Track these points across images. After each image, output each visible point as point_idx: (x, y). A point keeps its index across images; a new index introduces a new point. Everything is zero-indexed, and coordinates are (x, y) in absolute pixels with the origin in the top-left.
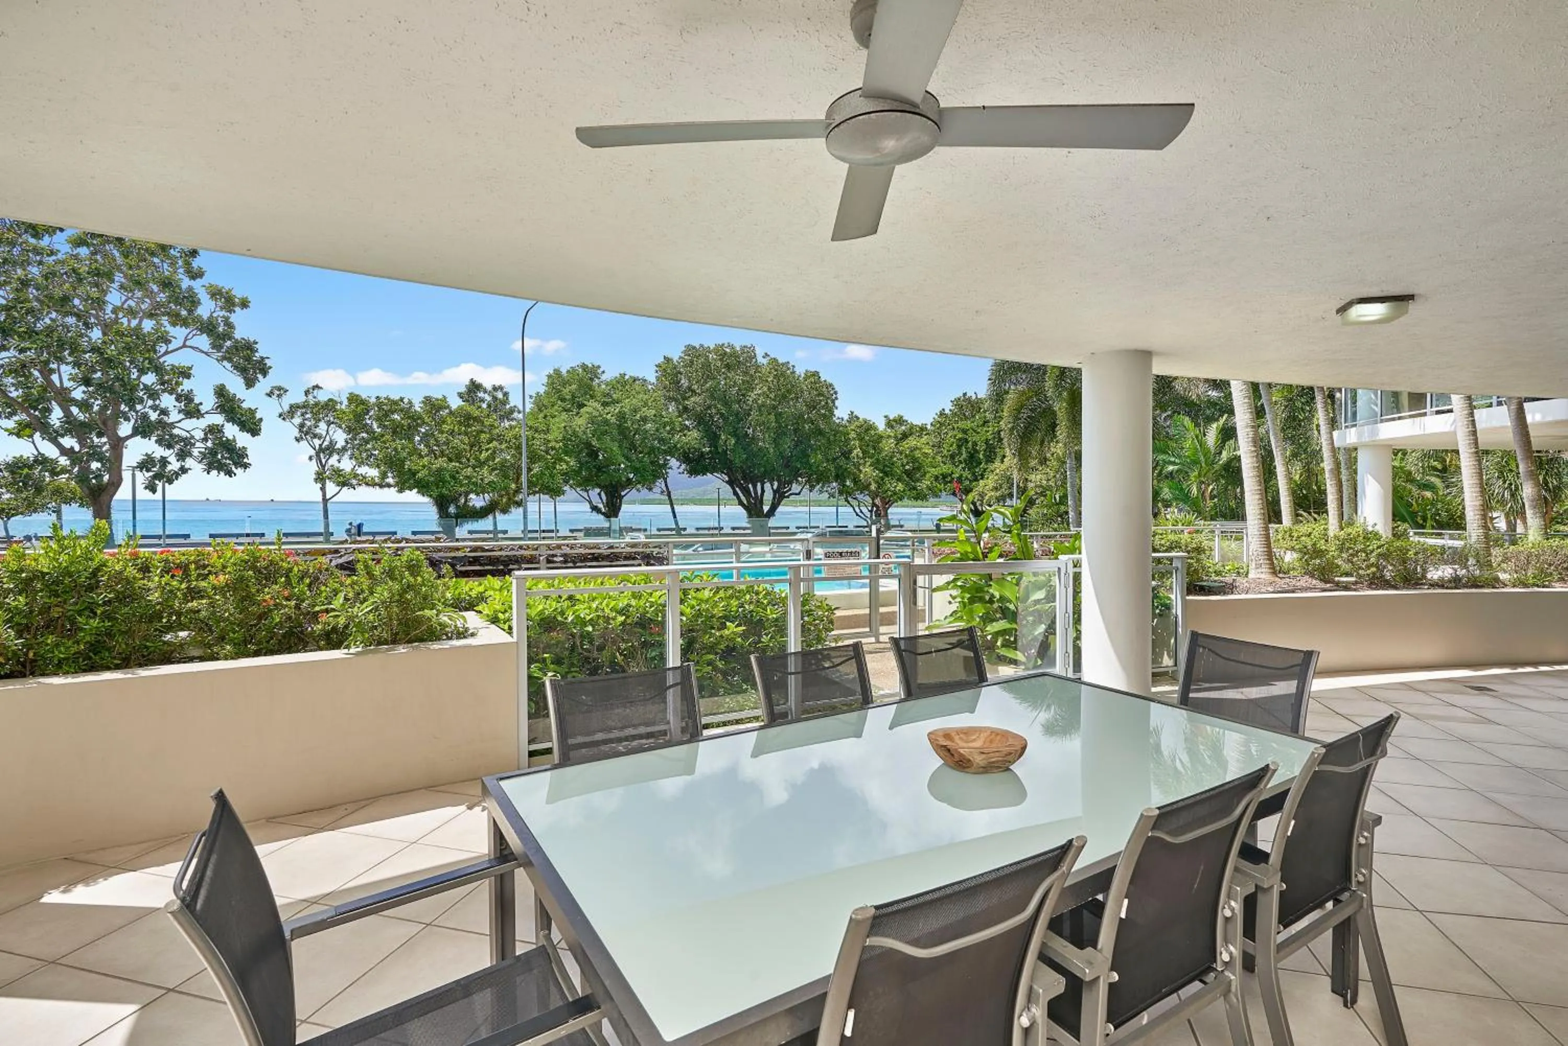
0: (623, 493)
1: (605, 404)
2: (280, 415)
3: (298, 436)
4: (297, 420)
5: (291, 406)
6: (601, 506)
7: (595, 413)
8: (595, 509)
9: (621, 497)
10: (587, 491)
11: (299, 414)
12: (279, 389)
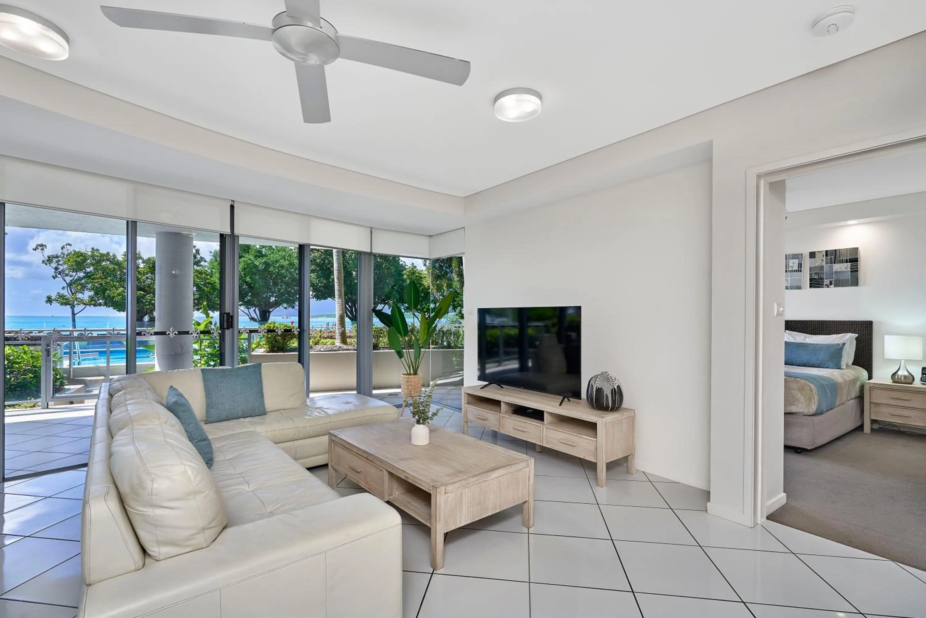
0: (271, 310)
1: (256, 257)
2: (43, 262)
3: (54, 275)
4: (54, 265)
5: (49, 257)
6: (256, 317)
7: (249, 262)
8: (252, 319)
9: (270, 312)
10: (248, 309)
11: (54, 262)
12: (42, 245)
